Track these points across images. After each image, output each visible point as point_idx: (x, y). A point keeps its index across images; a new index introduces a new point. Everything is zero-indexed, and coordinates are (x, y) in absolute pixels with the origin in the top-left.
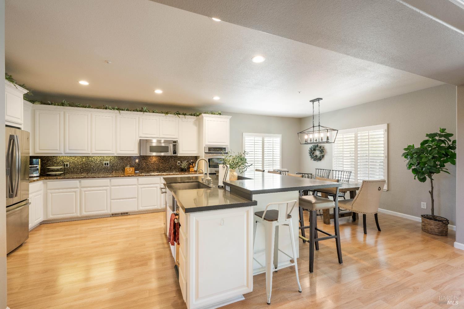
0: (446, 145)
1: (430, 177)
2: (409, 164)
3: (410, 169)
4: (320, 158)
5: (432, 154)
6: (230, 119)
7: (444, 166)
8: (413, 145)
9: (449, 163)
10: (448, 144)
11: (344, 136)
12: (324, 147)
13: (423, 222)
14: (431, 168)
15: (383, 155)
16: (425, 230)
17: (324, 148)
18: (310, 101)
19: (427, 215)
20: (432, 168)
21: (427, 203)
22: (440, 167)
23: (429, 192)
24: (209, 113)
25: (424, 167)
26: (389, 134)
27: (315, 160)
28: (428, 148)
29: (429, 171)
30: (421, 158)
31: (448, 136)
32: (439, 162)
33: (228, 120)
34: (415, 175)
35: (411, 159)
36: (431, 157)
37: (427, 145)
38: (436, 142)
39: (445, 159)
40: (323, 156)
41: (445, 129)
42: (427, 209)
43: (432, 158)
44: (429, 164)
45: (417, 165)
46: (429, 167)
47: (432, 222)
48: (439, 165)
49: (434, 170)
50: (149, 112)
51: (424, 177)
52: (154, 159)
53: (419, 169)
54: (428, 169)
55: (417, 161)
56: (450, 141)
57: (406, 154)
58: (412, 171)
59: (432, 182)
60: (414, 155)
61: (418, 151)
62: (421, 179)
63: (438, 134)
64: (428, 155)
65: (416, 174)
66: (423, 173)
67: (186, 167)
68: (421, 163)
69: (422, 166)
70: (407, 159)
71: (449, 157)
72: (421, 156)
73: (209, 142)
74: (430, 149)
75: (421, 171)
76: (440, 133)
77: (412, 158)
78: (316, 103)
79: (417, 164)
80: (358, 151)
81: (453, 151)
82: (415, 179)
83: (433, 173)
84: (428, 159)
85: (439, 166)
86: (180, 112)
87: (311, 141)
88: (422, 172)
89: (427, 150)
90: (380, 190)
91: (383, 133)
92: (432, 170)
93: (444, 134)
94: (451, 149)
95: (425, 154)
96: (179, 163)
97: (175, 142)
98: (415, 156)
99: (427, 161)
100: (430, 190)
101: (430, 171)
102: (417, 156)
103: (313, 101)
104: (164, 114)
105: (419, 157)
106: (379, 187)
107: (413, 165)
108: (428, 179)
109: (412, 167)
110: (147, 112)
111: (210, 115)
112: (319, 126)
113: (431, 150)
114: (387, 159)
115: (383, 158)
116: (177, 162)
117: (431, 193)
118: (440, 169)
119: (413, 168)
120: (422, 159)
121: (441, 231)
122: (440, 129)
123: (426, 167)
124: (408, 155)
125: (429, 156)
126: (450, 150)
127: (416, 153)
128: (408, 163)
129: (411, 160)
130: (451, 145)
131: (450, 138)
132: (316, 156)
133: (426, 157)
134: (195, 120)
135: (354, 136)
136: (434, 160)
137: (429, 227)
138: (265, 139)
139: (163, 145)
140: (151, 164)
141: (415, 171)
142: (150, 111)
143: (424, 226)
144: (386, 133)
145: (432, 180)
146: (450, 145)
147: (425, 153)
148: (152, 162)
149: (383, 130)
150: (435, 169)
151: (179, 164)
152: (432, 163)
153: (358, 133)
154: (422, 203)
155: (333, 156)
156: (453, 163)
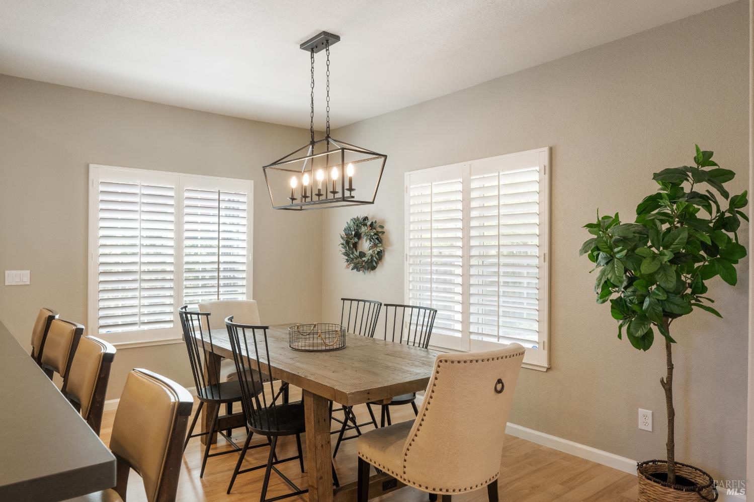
0: (711, 214)
1: (665, 330)
2: (603, 281)
3: (604, 302)
4: (372, 260)
5: (671, 244)
7: (704, 289)
8: (617, 215)
9: (718, 278)
10: (718, 210)
11: (435, 190)
12: (382, 227)
14: (667, 300)
15: (537, 252)
17: (384, 230)
18: (302, 46)
19: (654, 461)
20: (672, 296)
21: (653, 413)
22: (693, 293)
23: (662, 381)
25: (648, 294)
26: (554, 179)
27: (357, 268)
28: (658, 223)
29: (661, 309)
30: (639, 261)
31: (720, 177)
32: (689, 276)
34: (621, 322)
35: (607, 263)
36: (668, 255)
37: (658, 213)
38: (682, 200)
39: (707, 263)
40: (380, 255)
41: (711, 154)
42: (653, 432)
43: (672, 262)
44: (663, 285)
45: (625, 288)
46: (663, 296)
47: (670, 494)
48: (690, 286)
49: (678, 305)
51: (645, 331)
53: (631, 302)
54: (658, 300)
55: (626, 271)
56: (725, 194)
57: (593, 246)
58: (612, 307)
59: (668, 348)
60: (616, 250)
61: (631, 235)
62: (638, 337)
63: (691, 169)
64: (658, 249)
65: (625, 318)
66: (644, 319)
68: (638, 278)
69: (641, 291)
70: (595, 264)
71: (718, 256)
72: (637, 251)
74: (665, 227)
75: (636, 308)
76: (695, 166)
77: (610, 260)
79: (625, 284)
80: (470, 238)
81: (731, 235)
82: (620, 336)
83: (674, 316)
84: (659, 266)
85: (689, 291)
87: (306, 197)
88: (639, 312)
89: (658, 232)
90: (500, 392)
91: (536, 177)
92: (671, 306)
93: (707, 169)
94: (727, 230)
95: (650, 247)
98: (620, 253)
99: (655, 273)
100: (665, 375)
101: (664, 311)
102: (625, 252)
103: (311, 46)
105: (634, 259)
106: (499, 381)
107: (615, 286)
108: (658, 338)
109: (611, 293)
112: (328, 138)
113: (669, 230)
114: (546, 264)
115: (536, 262)
117: (667, 387)
118: (693, 302)
119: (615, 296)
120: (640, 265)
122: (698, 150)
123: (654, 293)
124: (597, 249)
125: (662, 254)
126: (723, 231)
127: (624, 240)
128: (600, 280)
129: (609, 267)
130: (727, 215)
131: (726, 185)
132: (362, 255)
133: (654, 257)
135: (460, 187)
136: (674, 268)
141: (620, 308)
144: (547, 176)
145: (670, 340)
146: (723, 213)
147: (649, 244)
149: (538, 169)
150: (677, 299)
152: (669, 278)
153: (472, 178)
154: (641, 411)
155: (406, 255)
156: (731, 279)
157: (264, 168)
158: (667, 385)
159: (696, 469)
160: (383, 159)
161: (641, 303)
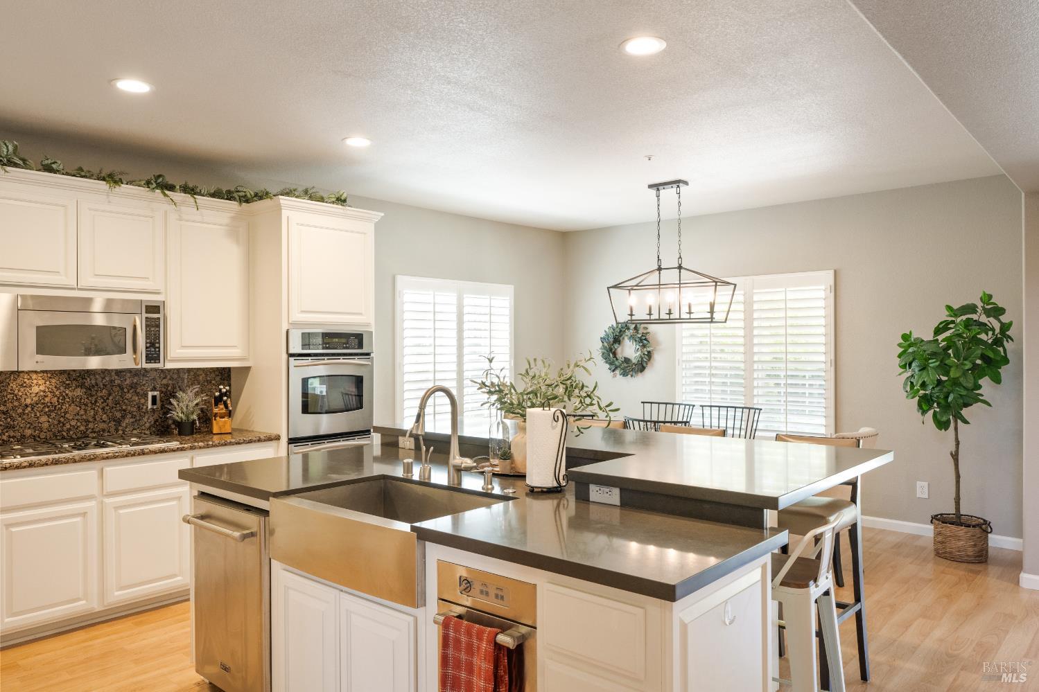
0: (988, 336)
2: (910, 383)
3: (913, 398)
4: (641, 363)
5: (970, 357)
6: (376, 224)
7: (979, 386)
8: (911, 332)
10: (993, 333)
13: (938, 534)
14: (967, 395)
15: (822, 358)
16: (943, 553)
18: (650, 186)
19: (941, 515)
20: (970, 393)
21: (929, 485)
23: (951, 454)
24: (297, 194)
26: (839, 298)
27: (625, 374)
28: (957, 342)
29: (962, 401)
31: (997, 312)
33: (370, 228)
35: (921, 370)
41: (993, 296)
42: (929, 499)
43: (970, 369)
44: (964, 385)
47: (961, 531)
50: (25, 165)
51: (946, 418)
52: (39, 387)
53: (937, 396)
54: (960, 395)
56: (999, 323)
58: (919, 401)
60: (930, 361)
61: (938, 351)
63: (978, 307)
64: (958, 361)
66: (948, 408)
67: (195, 417)
72: (945, 362)
73: (302, 312)
75: (943, 401)
76: (982, 304)
77: (923, 368)
78: (668, 194)
80: (753, 345)
81: (1002, 350)
82: (923, 422)
84: (961, 372)
86: (170, 180)
87: (650, 314)
88: (944, 404)
89: (958, 348)
91: (822, 294)
92: (967, 399)
93: (988, 306)
96: (154, 398)
97: (153, 309)
98: (934, 363)
99: (960, 377)
100: (953, 449)
102: (938, 363)
103: (657, 187)
104: (102, 185)
109: (919, 391)
110: (16, 165)
111: (305, 203)
112: (680, 267)
114: (833, 369)
115: (822, 367)
116: (146, 396)
119: (922, 393)
121: (979, 552)
122: (983, 293)
123: (957, 390)
125: (964, 364)
126: (995, 347)
127: (935, 355)
129: (924, 373)
130: (999, 336)
131: (1000, 317)
132: (627, 360)
133: (957, 366)
134: (233, 218)
135: (741, 299)
137: (954, 545)
138: (466, 302)
139: (99, 320)
140: (20, 411)
141: (925, 401)
142: (31, 162)
143: (942, 543)
144: (832, 295)
147: (952, 356)
148: (28, 401)
149: (823, 287)
151: (154, 402)
152: (969, 380)
153: (755, 291)
154: (919, 484)
155: (679, 360)
156: (997, 380)
157: (608, 288)
158: (955, 457)
159: (972, 516)
160: (733, 286)
161: (947, 397)
